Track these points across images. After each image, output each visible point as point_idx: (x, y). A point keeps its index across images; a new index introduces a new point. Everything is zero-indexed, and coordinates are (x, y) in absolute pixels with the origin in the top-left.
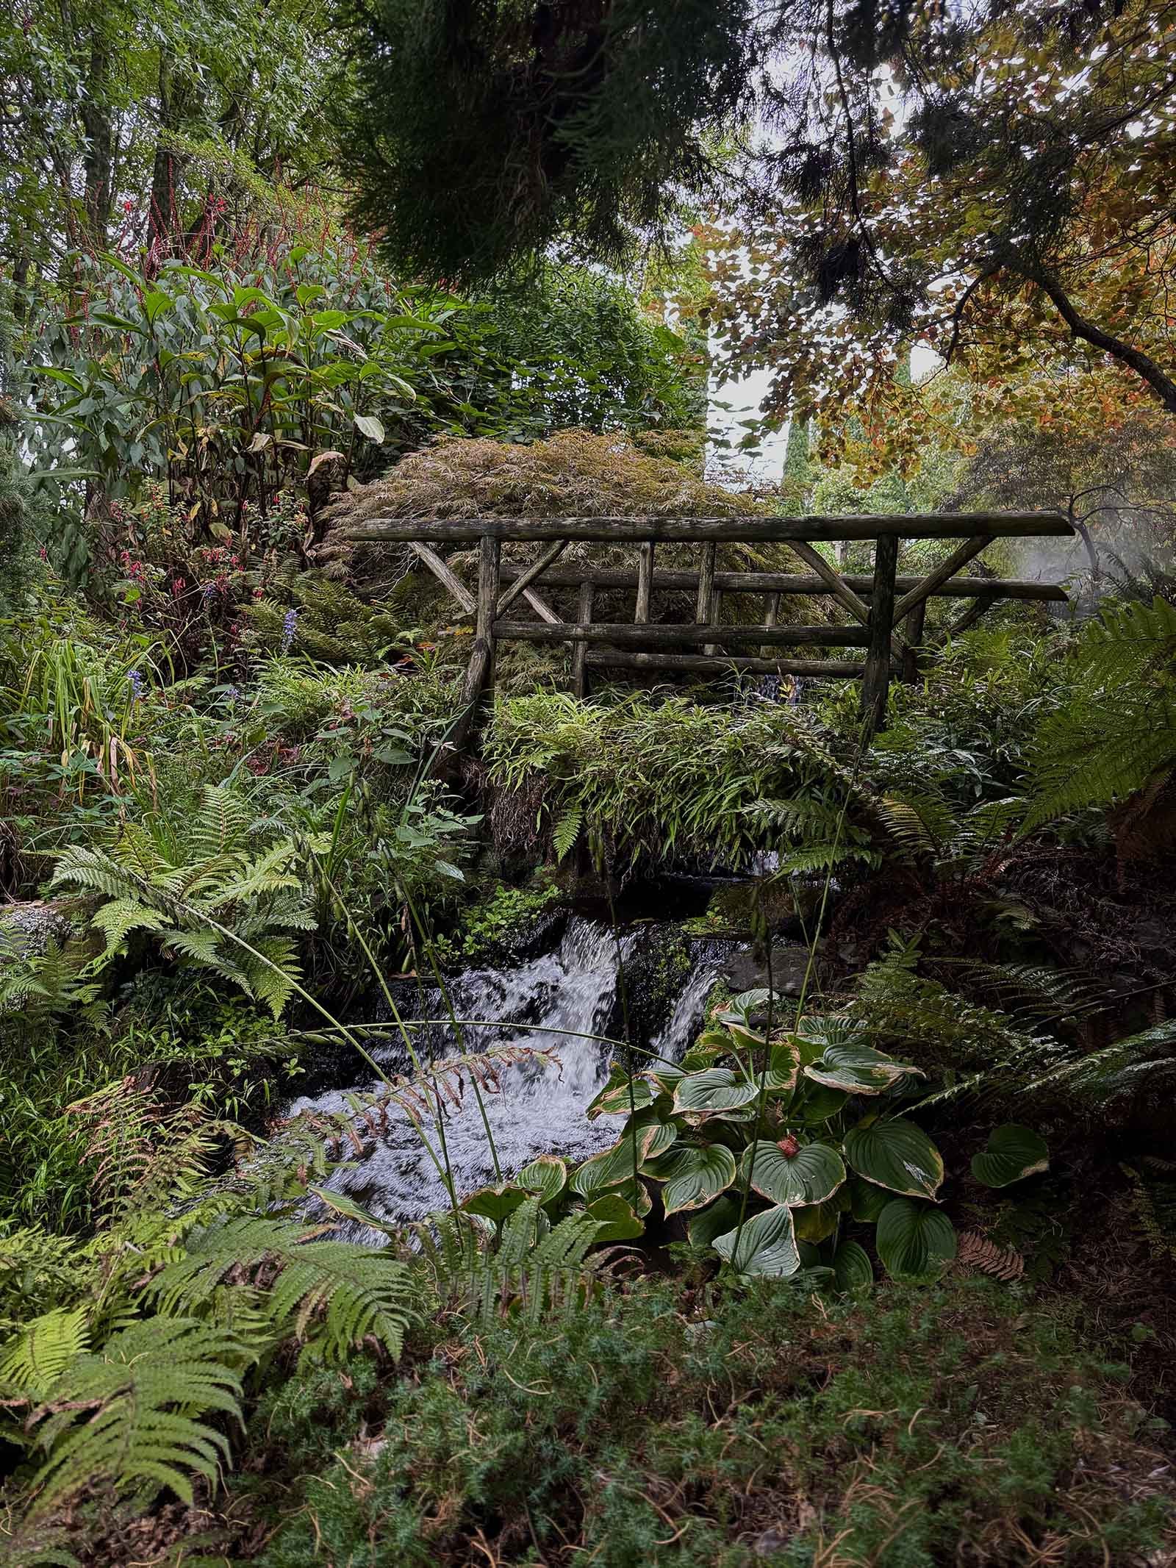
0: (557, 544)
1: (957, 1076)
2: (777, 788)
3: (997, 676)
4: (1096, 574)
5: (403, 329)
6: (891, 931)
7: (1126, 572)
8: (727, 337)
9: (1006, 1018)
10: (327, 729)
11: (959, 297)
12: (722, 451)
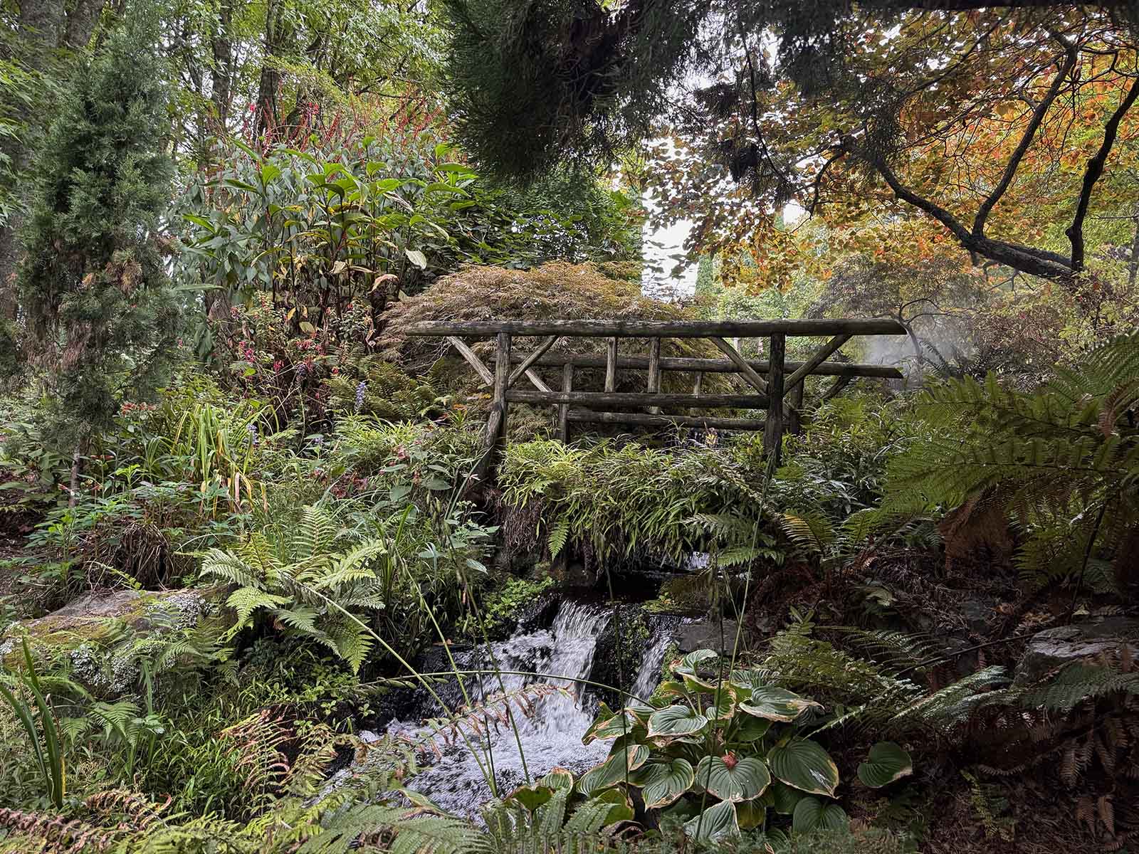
0: (551, 338)
1: (845, 709)
2: (707, 506)
3: (857, 429)
4: (921, 359)
5: (438, 192)
6: (792, 608)
7: (941, 358)
8: (660, 199)
9: (878, 667)
10: (388, 466)
11: (817, 171)
12: (658, 275)
